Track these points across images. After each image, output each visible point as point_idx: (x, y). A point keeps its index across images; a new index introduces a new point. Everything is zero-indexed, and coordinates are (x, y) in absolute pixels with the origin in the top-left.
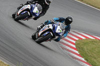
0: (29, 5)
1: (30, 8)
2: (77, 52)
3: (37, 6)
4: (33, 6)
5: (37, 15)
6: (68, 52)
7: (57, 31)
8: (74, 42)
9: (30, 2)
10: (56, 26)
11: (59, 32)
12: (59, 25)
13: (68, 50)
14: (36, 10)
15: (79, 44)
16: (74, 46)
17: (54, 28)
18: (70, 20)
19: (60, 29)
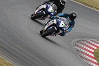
0: (45, 5)
1: (45, 7)
2: (95, 61)
3: (52, 6)
4: (49, 6)
5: (52, 14)
6: (86, 61)
7: (61, 26)
8: (93, 51)
9: (46, 2)
10: (59, 20)
11: (63, 26)
12: (63, 20)
13: (87, 59)
14: (51, 9)
15: (97, 53)
16: (93, 55)
17: (58, 23)
18: (74, 15)
19: (64, 24)
